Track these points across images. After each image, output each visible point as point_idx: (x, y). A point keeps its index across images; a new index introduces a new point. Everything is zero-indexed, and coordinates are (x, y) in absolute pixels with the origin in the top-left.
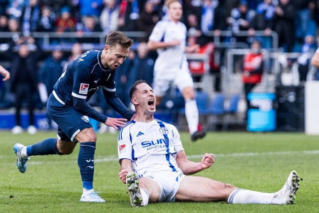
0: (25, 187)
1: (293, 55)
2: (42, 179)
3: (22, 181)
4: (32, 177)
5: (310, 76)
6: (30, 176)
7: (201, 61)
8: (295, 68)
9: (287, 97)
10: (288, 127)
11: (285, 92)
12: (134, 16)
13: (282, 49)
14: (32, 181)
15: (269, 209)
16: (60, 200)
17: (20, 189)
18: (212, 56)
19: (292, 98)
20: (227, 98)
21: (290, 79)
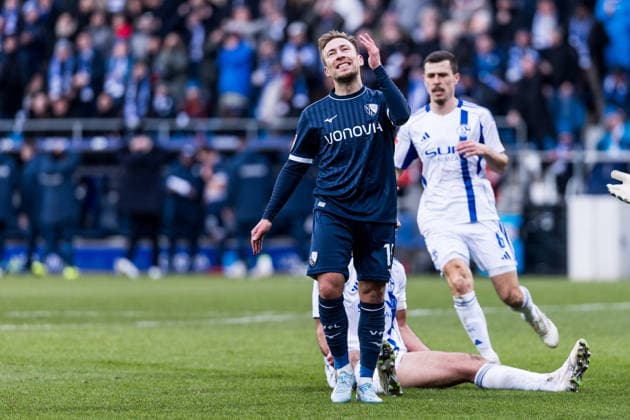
9: (539, 221)
16: (187, 381)
19: (547, 222)
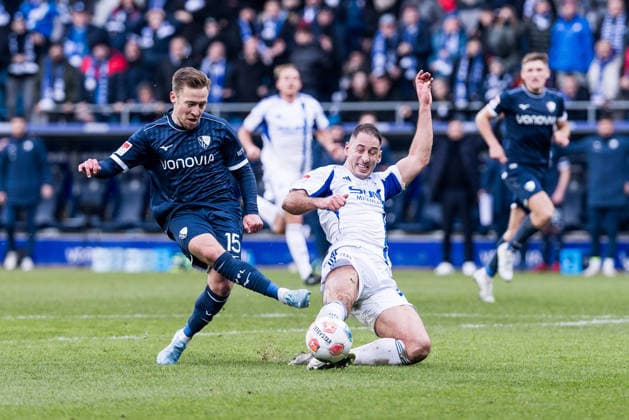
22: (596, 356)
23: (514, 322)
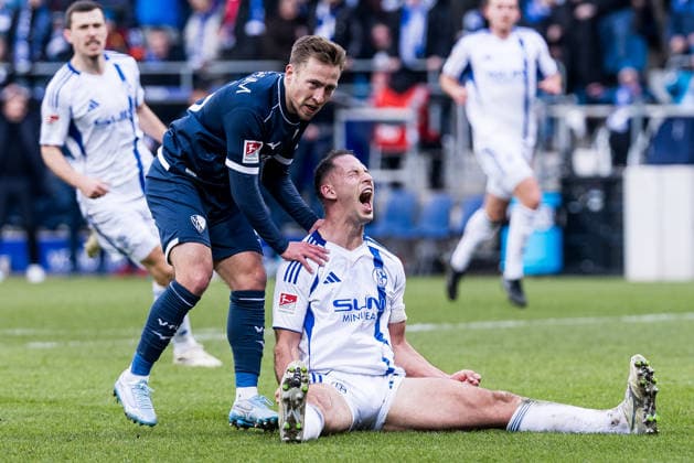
0: (22, 396)
1: (599, 111)
2: (59, 379)
3: (15, 384)
4: (36, 376)
5: (635, 155)
6: (33, 374)
7: (400, 125)
8: (602, 138)
9: (586, 201)
10: (589, 264)
11: (581, 189)
12: (255, 27)
13: (574, 97)
14: (37, 383)
15: (551, 442)
17: (12, 401)
18: (424, 113)
19: (595, 202)
20: (457, 204)
21: (593, 161)
22: (199, 380)
23: (96, 338)
